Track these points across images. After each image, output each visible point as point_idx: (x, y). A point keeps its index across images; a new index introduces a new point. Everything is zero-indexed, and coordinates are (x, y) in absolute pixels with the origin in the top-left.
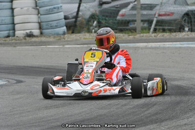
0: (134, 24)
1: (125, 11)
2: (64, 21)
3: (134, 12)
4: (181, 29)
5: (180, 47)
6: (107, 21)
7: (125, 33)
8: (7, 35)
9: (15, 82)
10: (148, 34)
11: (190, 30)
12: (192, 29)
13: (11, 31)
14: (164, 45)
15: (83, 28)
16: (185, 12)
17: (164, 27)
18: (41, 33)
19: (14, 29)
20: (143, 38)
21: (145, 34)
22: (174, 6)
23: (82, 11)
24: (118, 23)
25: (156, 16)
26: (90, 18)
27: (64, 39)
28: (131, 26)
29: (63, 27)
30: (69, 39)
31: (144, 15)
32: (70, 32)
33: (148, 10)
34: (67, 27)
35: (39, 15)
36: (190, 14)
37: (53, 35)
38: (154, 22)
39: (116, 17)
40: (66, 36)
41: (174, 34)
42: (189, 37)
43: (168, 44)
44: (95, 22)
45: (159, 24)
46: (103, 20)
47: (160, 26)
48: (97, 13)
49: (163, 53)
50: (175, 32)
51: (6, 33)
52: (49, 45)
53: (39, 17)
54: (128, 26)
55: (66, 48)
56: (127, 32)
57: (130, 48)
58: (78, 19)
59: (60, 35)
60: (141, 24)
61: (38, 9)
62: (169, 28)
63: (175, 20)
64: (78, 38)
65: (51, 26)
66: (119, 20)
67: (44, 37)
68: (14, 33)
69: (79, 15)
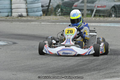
0: (83, 11)
1: (78, 4)
2: (41, 8)
3: (83, 4)
4: (110, 16)
5: (110, 26)
6: (66, 9)
8: (7, 15)
9: (12, 43)
10: (90, 18)
11: (115, 16)
12: (116, 15)
13: (10, 13)
14: (100, 24)
15: (52, 13)
16: (112, 6)
17: (100, 14)
18: (28, 15)
19: (11, 12)
20: (88, 20)
21: (89, 18)
22: (107, 2)
23: (52, 3)
25: (96, 7)
26: (56, 7)
27: (41, 18)
29: (40, 11)
30: (44, 19)
31: (89, 6)
32: (45, 15)
33: (91, 3)
34: (42, 11)
35: (27, 4)
36: (116, 7)
37: (34, 16)
38: (95, 11)
39: (72, 7)
40: (42, 17)
41: (106, 18)
42: (115, 20)
43: (102, 24)
44: (59, 10)
46: (64, 8)
47: (98, 13)
49: (100, 29)
50: (107, 17)
51: (6, 14)
52: (32, 22)
53: (27, 5)
55: (42, 24)
58: (50, 7)
59: (39, 16)
60: (87, 12)
61: (26, 1)
62: (103, 14)
63: (107, 10)
64: (49, 18)
65: (34, 11)
67: (29, 17)
68: (11, 14)
69: (50, 5)
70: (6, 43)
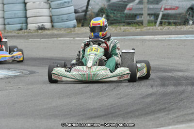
0: (141, 17)
1: (133, 6)
2: (74, 15)
3: (141, 6)
4: (185, 22)
5: (185, 40)
6: (115, 15)
7: (133, 26)
8: (19, 28)
9: (29, 72)
10: (154, 27)
13: (24, 25)
14: (170, 37)
16: (188, 7)
17: (170, 21)
18: (53, 26)
19: (27, 23)
20: (150, 30)
21: (151, 27)
23: (91, 5)
24: (126, 17)
25: (163, 9)
26: (99, 11)
27: (74, 31)
28: (138, 19)
29: (73, 20)
30: (79, 32)
31: (151, 9)
32: (80, 25)
33: (154, 4)
34: (77, 20)
35: (51, 9)
37: (63, 28)
38: (160, 16)
39: (124, 11)
40: (76, 28)
41: (179, 27)
43: (173, 37)
44: (104, 16)
45: (165, 18)
46: (111, 13)
47: (167, 19)
48: (106, 6)
49: (169, 45)
50: (180, 25)
51: (18, 26)
52: (60, 38)
53: (50, 11)
54: (135, 19)
55: (77, 40)
56: (134, 25)
57: (137, 40)
58: (88, 13)
59: (71, 28)
60: (148, 18)
61: (49, 3)
62: (175, 21)
63: (180, 14)
64: (88, 31)
65: (62, 20)
66: (127, 14)
67: (56, 29)
68: (27, 26)
69: (89, 9)
70: (19, 73)
